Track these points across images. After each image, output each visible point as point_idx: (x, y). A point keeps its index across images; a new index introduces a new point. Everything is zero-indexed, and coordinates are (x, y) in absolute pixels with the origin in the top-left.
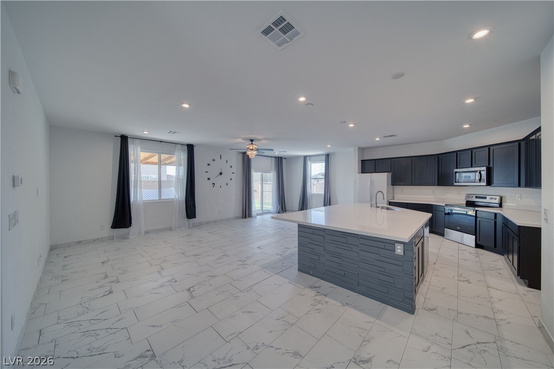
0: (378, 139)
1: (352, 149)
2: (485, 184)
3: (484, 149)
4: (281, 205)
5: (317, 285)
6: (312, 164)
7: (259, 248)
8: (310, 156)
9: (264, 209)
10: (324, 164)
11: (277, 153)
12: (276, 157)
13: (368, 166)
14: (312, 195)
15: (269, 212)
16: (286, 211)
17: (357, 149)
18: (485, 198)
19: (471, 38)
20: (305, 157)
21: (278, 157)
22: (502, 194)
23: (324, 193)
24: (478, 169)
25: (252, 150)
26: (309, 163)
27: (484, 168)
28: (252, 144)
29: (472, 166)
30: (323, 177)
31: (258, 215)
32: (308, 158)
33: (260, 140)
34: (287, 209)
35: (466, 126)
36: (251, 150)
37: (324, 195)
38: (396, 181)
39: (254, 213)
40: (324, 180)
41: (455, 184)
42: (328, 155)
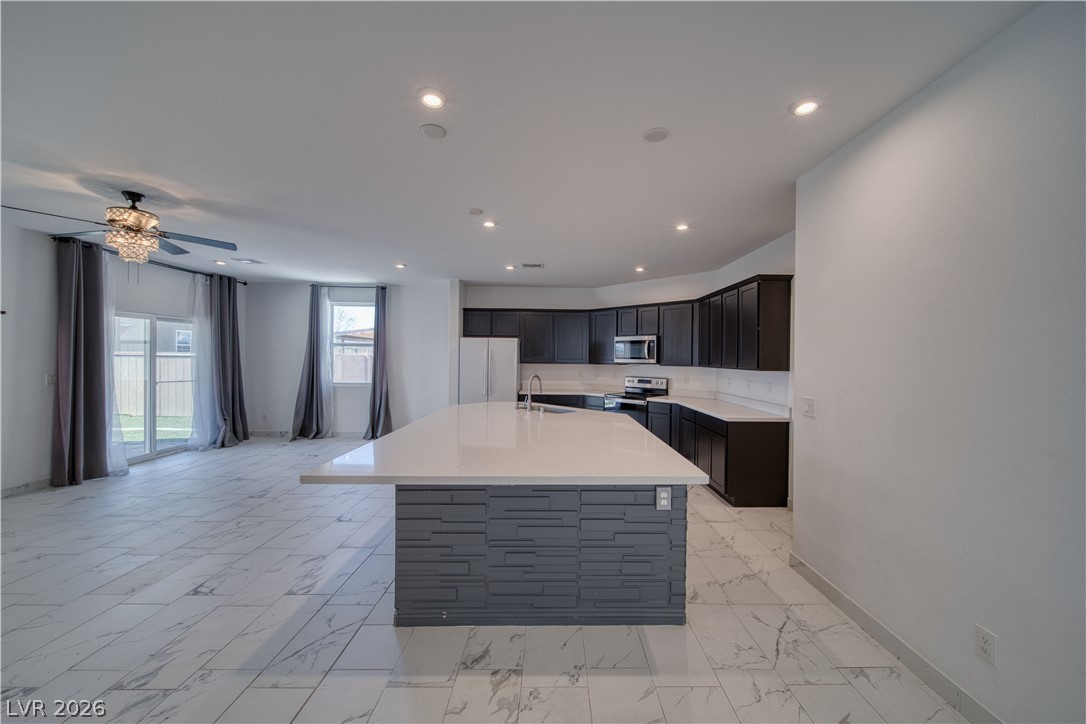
0: (510, 268)
1: (447, 282)
2: (654, 361)
3: (652, 308)
4: (229, 422)
5: (477, 650)
6: (336, 309)
7: (196, 592)
8: (331, 286)
9: (158, 438)
10: (374, 308)
11: (222, 262)
12: (211, 276)
13: (478, 322)
14: (336, 388)
15: (180, 448)
16: (246, 437)
17: (458, 283)
18: (649, 382)
19: (792, 113)
20: (315, 289)
21: (221, 277)
22: (669, 377)
23: (370, 380)
24: (646, 338)
25: (136, 230)
26: (327, 305)
27: (654, 338)
28: (134, 208)
29: (637, 334)
30: (372, 342)
31: (133, 462)
32: (324, 291)
33: (175, 202)
34: (250, 430)
35: (640, 270)
36: (129, 229)
37: (371, 386)
38: (529, 355)
39: (114, 458)
40: (372, 348)
41: (616, 361)
42: (383, 288)
